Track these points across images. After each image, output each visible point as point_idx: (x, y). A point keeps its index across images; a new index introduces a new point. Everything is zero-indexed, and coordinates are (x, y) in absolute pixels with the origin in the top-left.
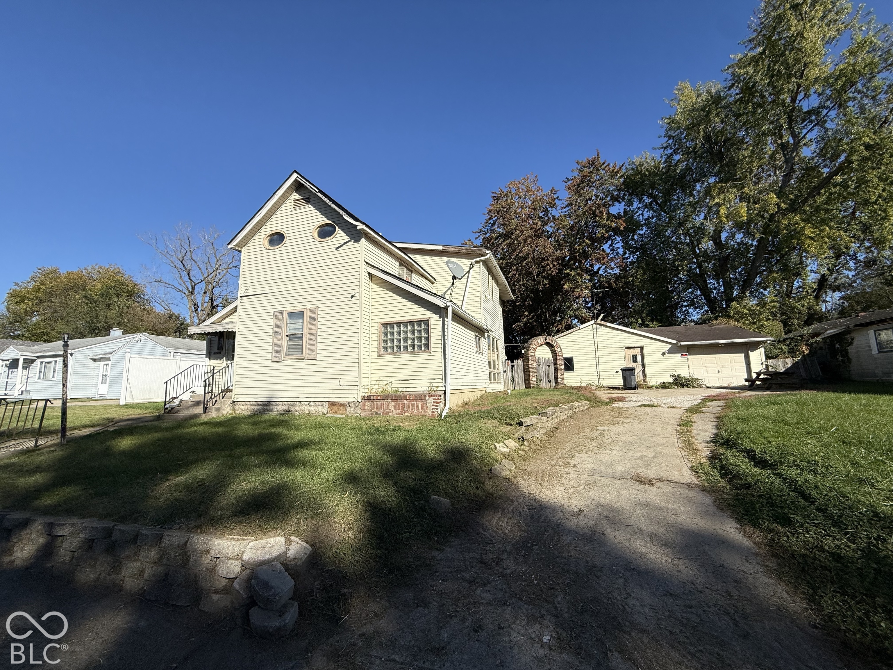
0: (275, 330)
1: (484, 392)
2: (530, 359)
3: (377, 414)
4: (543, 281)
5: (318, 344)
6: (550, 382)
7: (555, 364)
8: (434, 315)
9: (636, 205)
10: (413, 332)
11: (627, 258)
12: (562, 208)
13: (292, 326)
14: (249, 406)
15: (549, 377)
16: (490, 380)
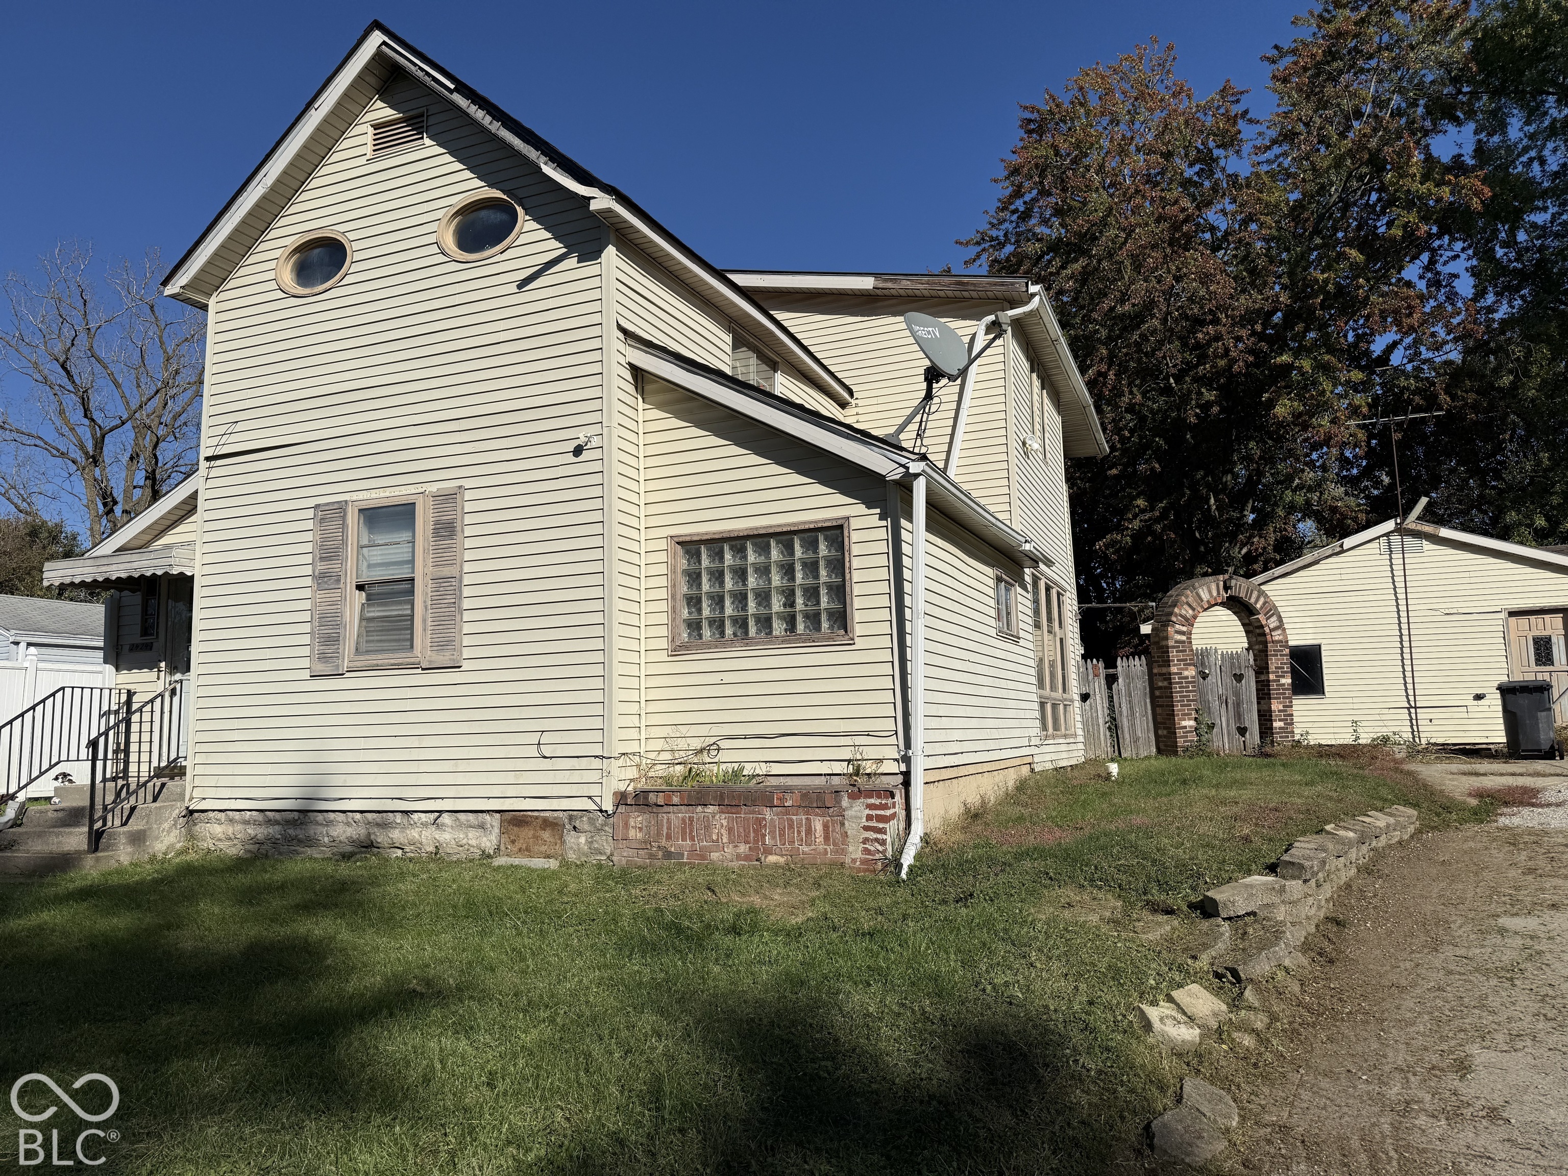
0: (321, 567)
1: (1025, 770)
2: (1173, 654)
3: (668, 855)
4: (1200, 394)
5: (467, 616)
6: (1242, 731)
7: (1261, 669)
8: (861, 509)
9: (1516, 129)
10: (788, 570)
11: (1490, 310)
12: (1258, 150)
13: (376, 555)
14: (239, 827)
15: (1239, 716)
16: (1044, 727)
